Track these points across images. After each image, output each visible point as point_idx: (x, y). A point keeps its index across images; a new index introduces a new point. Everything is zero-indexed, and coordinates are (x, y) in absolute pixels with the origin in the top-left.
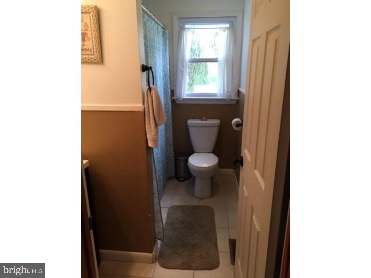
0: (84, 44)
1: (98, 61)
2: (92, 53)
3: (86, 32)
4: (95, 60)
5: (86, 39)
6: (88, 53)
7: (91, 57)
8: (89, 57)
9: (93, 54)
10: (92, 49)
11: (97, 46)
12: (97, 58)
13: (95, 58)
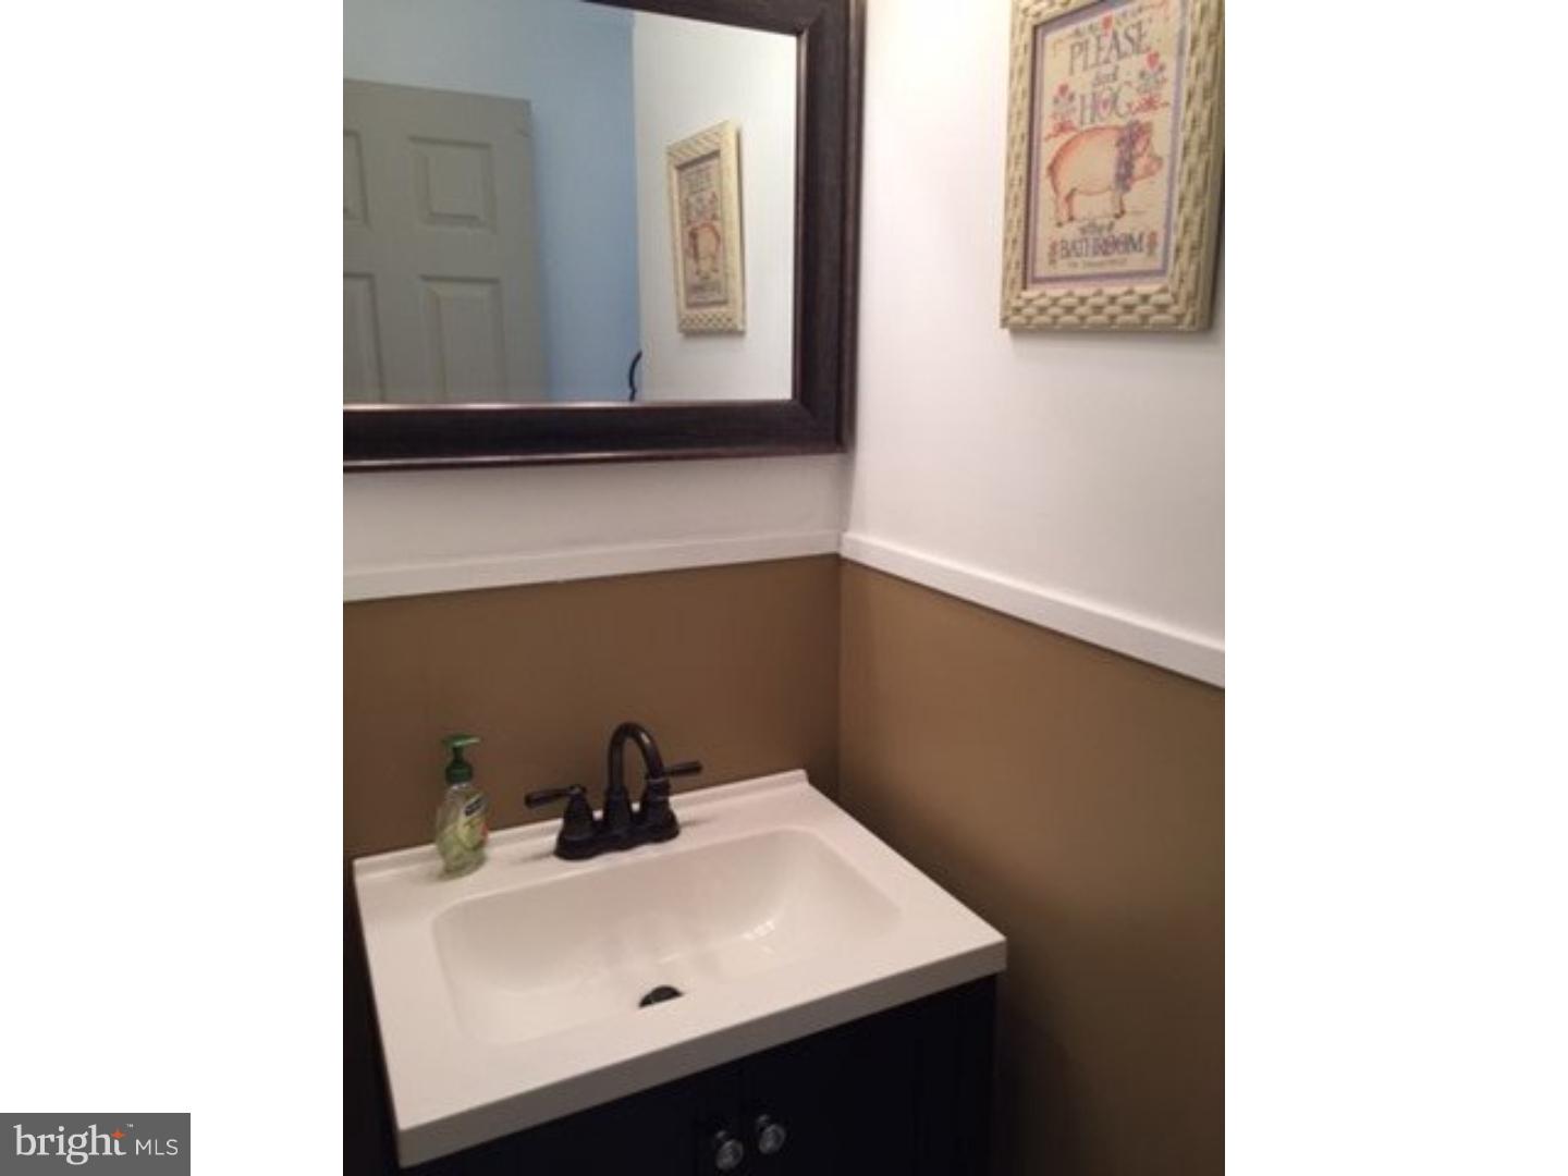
0: (1121, 203)
1: (1179, 317)
2: (1157, 264)
3: (1143, 117)
4: (1162, 308)
5: (1140, 165)
6: (1136, 261)
7: (1142, 288)
8: (1130, 292)
9: (1162, 272)
10: (1161, 240)
11: (1187, 209)
12: (1175, 297)
13: (1165, 298)
